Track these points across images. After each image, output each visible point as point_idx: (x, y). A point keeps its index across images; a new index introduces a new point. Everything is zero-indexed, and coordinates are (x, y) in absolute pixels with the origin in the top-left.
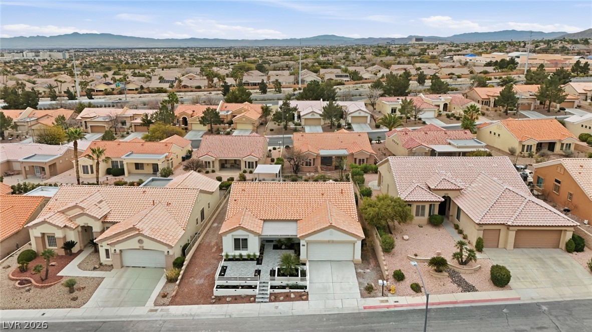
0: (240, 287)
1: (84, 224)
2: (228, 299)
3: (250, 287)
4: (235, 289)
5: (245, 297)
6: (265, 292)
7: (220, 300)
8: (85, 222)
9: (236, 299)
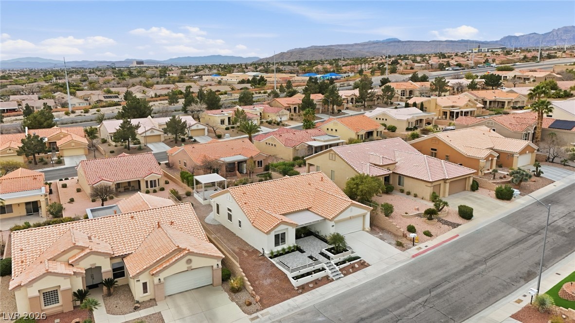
0: (313, 273)
1: (91, 265)
2: (311, 285)
3: (319, 270)
4: (311, 276)
5: (321, 280)
6: (335, 270)
7: (304, 289)
8: (92, 263)
9: (317, 283)
